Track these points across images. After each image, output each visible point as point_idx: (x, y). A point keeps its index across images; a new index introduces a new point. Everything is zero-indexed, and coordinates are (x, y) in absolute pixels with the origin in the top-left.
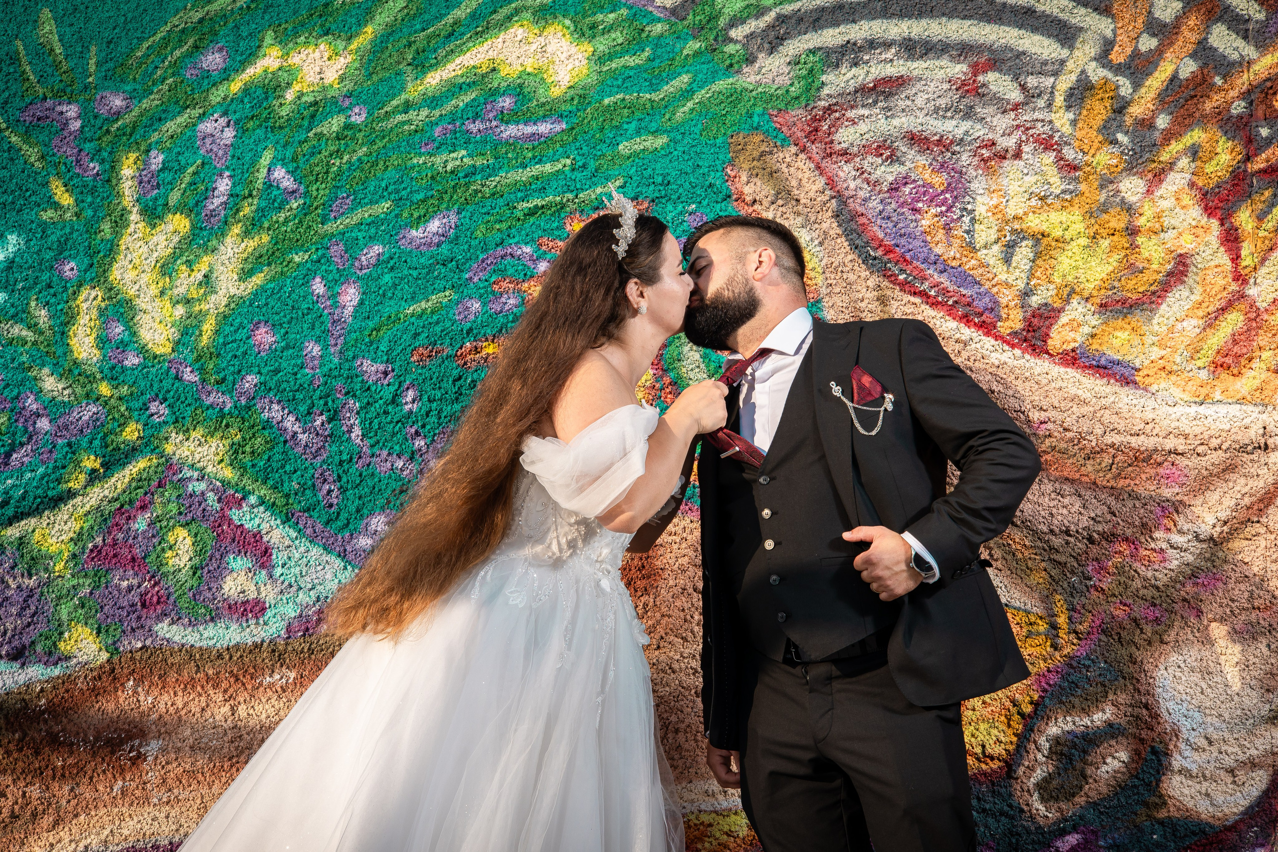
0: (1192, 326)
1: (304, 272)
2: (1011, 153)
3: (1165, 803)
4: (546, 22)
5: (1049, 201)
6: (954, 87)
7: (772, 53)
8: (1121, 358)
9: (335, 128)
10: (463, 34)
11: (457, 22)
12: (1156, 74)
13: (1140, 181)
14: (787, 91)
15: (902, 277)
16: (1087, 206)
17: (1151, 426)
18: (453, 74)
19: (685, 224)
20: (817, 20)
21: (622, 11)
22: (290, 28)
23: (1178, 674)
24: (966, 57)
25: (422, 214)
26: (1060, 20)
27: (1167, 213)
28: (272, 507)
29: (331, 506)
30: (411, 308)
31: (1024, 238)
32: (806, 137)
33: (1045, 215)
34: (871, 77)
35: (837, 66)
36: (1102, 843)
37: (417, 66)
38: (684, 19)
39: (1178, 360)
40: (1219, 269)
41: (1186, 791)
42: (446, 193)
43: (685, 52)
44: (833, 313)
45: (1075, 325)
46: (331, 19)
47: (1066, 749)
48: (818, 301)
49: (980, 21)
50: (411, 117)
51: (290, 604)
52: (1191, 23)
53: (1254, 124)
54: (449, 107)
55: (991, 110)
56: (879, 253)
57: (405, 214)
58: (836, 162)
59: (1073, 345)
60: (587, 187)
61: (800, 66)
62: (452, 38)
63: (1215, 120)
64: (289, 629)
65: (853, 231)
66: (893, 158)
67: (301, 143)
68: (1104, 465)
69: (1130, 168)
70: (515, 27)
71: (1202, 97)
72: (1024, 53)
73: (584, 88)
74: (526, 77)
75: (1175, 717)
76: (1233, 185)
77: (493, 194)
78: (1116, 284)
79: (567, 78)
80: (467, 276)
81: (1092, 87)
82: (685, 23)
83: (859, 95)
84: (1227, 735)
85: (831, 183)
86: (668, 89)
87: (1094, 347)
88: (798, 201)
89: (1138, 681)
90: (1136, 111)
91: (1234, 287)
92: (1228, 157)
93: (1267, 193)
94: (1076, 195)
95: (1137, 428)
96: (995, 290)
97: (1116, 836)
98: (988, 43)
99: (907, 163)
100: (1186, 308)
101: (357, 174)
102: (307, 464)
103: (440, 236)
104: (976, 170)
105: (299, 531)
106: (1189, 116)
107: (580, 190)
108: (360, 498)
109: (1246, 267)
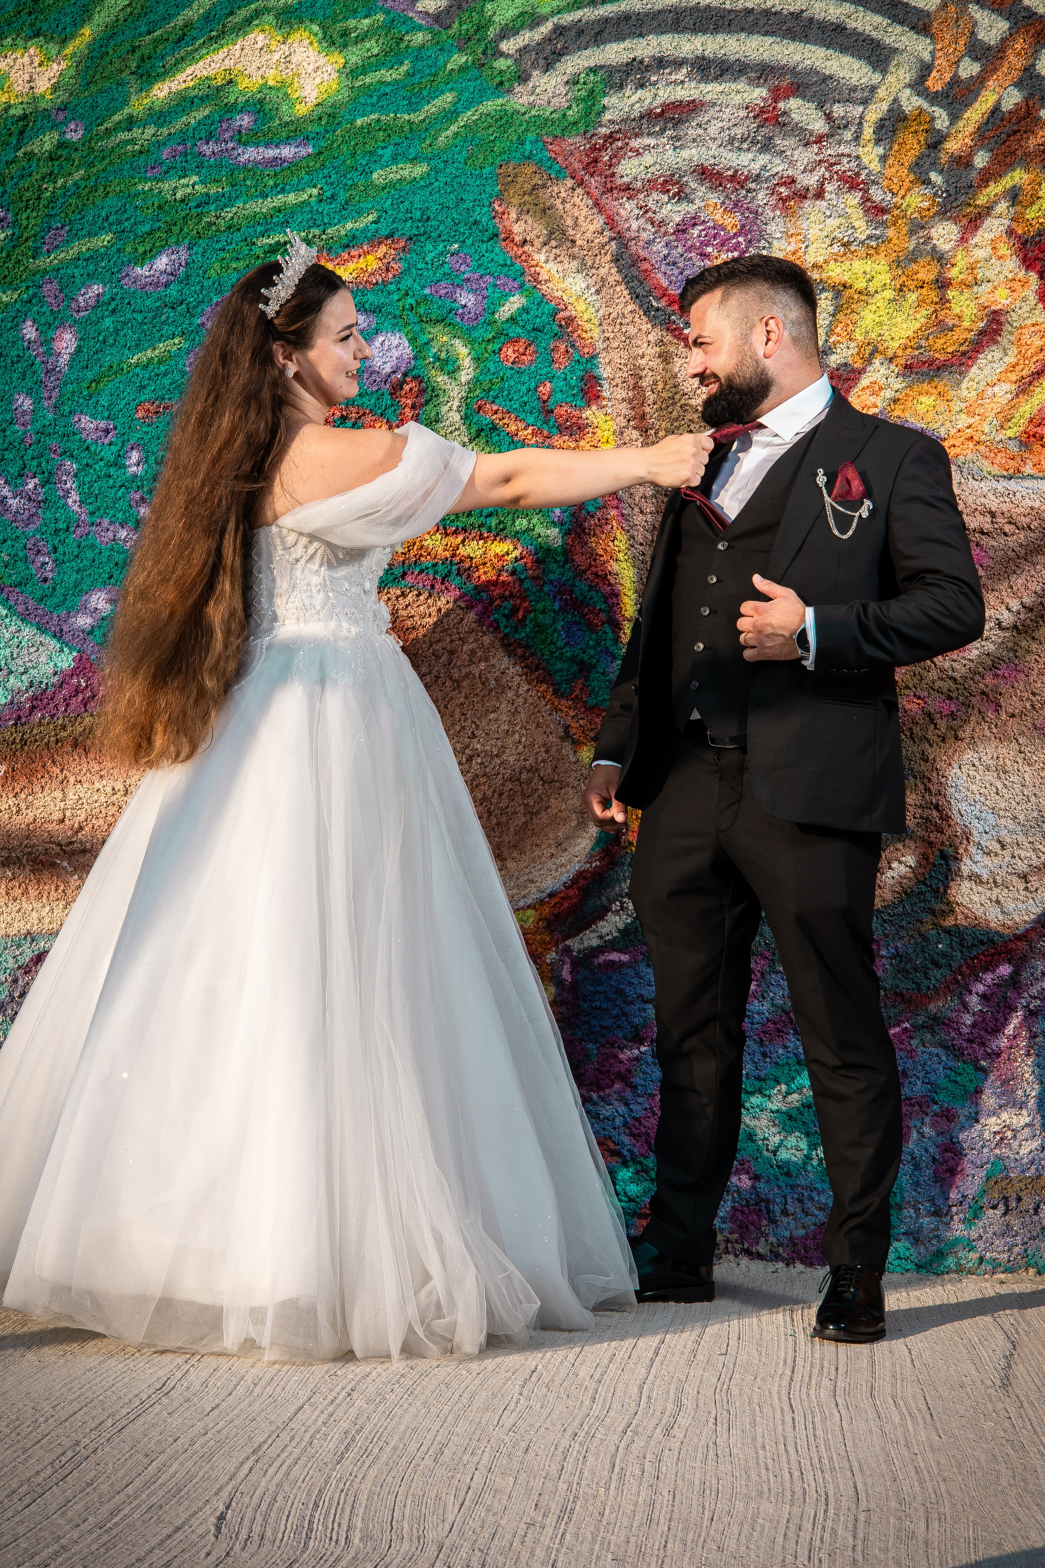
0: (1003, 391)
1: (13, 314)
2: (812, 192)
3: (953, 911)
4: (291, 27)
5: (853, 248)
6: (752, 115)
7: (547, 70)
8: (925, 426)
9: (47, 147)
10: (195, 39)
11: (188, 25)
12: (977, 105)
13: (954, 227)
16: (894, 254)
18: (184, 86)
19: (446, 266)
20: (600, 33)
21: (378, 17)
23: (972, 773)
24: (766, 80)
25: (148, 248)
26: (872, 40)
27: (982, 264)
29: (45, 580)
30: (136, 358)
32: (584, 169)
33: (848, 263)
34: (659, 101)
35: (621, 87)
37: (142, 76)
38: (449, 27)
39: (987, 430)
40: (1037, 328)
41: (976, 898)
42: (175, 224)
43: (449, 67)
44: (610, 370)
45: (875, 389)
46: (41, 17)
48: (594, 357)
49: (784, 38)
50: (135, 135)
52: (1018, 46)
54: (178, 124)
55: (791, 142)
56: (662, 304)
57: (129, 249)
58: (617, 199)
60: (336, 221)
61: (580, 86)
62: (183, 43)
63: (1039, 159)
65: (634, 278)
66: (682, 196)
67: (7, 163)
69: (945, 212)
70: (256, 33)
71: (1026, 132)
72: (831, 77)
73: (333, 106)
74: (268, 91)
75: (968, 819)
77: (229, 228)
78: (923, 343)
79: (315, 94)
80: (199, 321)
81: (905, 118)
82: (451, 32)
83: (644, 121)
84: (1021, 838)
85: (611, 222)
86: (431, 108)
87: (896, 413)
88: (573, 242)
89: (930, 780)
90: (952, 146)
94: (883, 242)
97: (899, 943)
98: (792, 65)
99: (696, 201)
100: (998, 371)
101: (73, 201)
102: (19, 532)
103: (168, 274)
104: (773, 211)
105: (10, 608)
106: (1011, 153)
107: (326, 226)
108: (78, 572)
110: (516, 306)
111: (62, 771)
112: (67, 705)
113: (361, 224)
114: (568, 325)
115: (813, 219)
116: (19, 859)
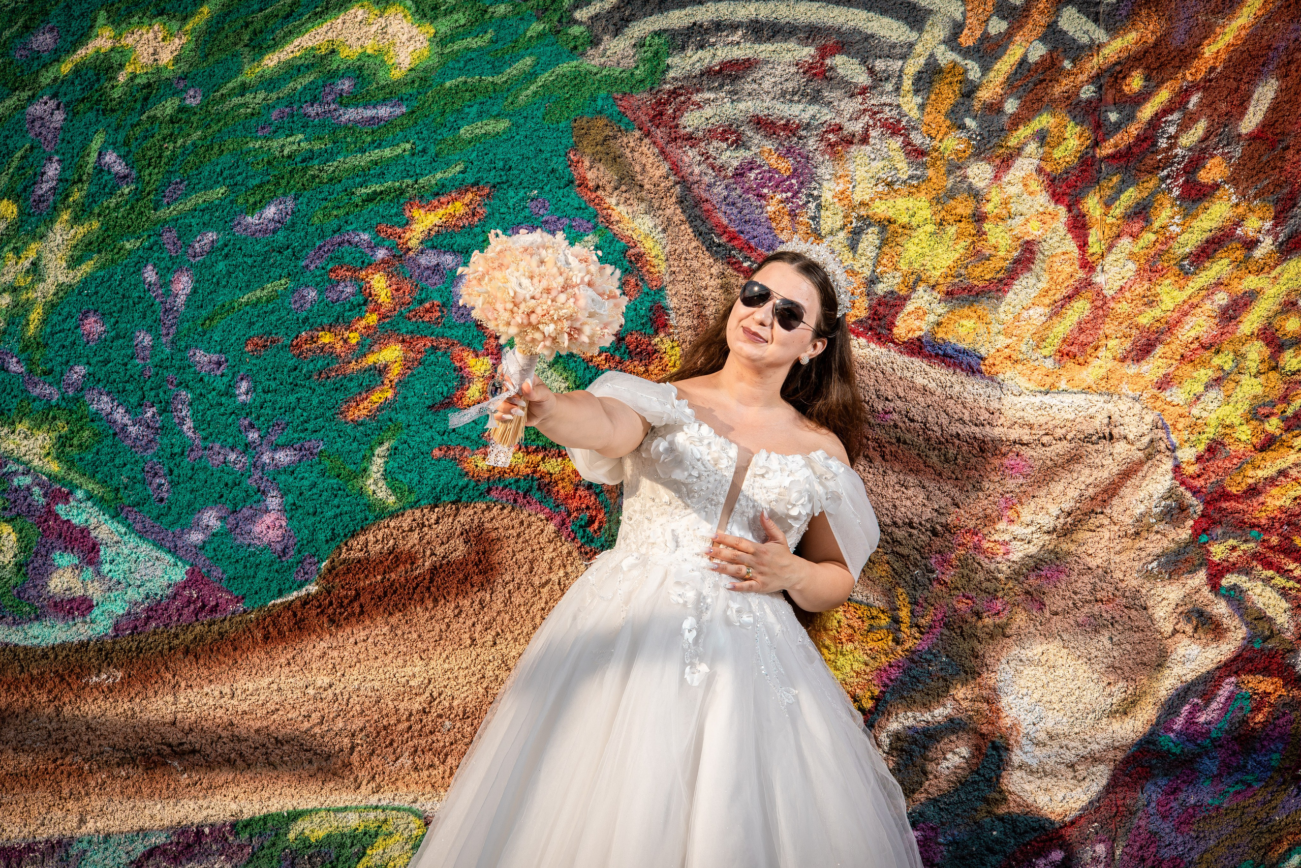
0: (1038, 314)
1: (135, 260)
2: (858, 138)
3: (1005, 799)
4: (387, 2)
5: (896, 187)
6: (801, 70)
7: (617, 35)
8: (967, 347)
9: (169, 111)
10: (302, 15)
11: (295, 3)
12: (1005, 58)
13: (988, 166)
15: (746, 265)
16: (934, 192)
17: (996, 415)
18: (291, 55)
19: (527, 210)
20: (664, 1)
22: (123, 8)
23: (1019, 668)
24: (814, 40)
25: (258, 199)
26: (909, 3)
27: (1014, 199)
28: (100, 502)
29: (162, 500)
30: (246, 297)
31: (870, 225)
32: (650, 121)
33: (892, 201)
34: (717, 60)
35: (683, 49)
36: (941, 840)
37: (254, 48)
39: (1024, 348)
40: (1066, 257)
41: (1027, 787)
42: (283, 178)
43: (529, 34)
44: (676, 301)
45: (920, 314)
47: (906, 744)
48: (661, 289)
49: (828, 2)
50: (247, 100)
51: (118, 602)
52: (1041, 6)
53: (1103, 109)
54: (286, 89)
55: (838, 94)
56: (723, 240)
57: (240, 200)
58: (681, 147)
59: (918, 334)
60: (427, 172)
61: (645, 48)
62: (291, 19)
63: (1064, 105)
64: (116, 627)
65: (697, 217)
66: (739, 143)
67: (133, 126)
68: (948, 456)
69: (979, 153)
70: (356, 8)
71: (1051, 81)
72: (872, 36)
73: (425, 70)
74: (366, 59)
75: (1016, 712)
76: (1081, 171)
77: (331, 180)
78: (963, 271)
79: (408, 61)
80: (303, 264)
81: (941, 71)
82: (530, 3)
83: (705, 78)
84: (1068, 730)
85: (675, 168)
86: (512, 71)
87: (939, 335)
88: (641, 186)
89: (979, 675)
90: (984, 94)
91: (1081, 274)
92: (1077, 142)
93: (1115, 179)
94: (923, 181)
95: (982, 418)
97: (956, 833)
98: (837, 25)
99: (753, 148)
100: (1032, 296)
101: (191, 158)
103: (276, 222)
104: (823, 156)
105: (128, 526)
106: (1038, 100)
107: (419, 175)
108: (192, 491)
109: (1093, 254)
111: (174, 676)
112: (180, 615)
113: (449, 174)
114: (637, 261)
116: (133, 760)
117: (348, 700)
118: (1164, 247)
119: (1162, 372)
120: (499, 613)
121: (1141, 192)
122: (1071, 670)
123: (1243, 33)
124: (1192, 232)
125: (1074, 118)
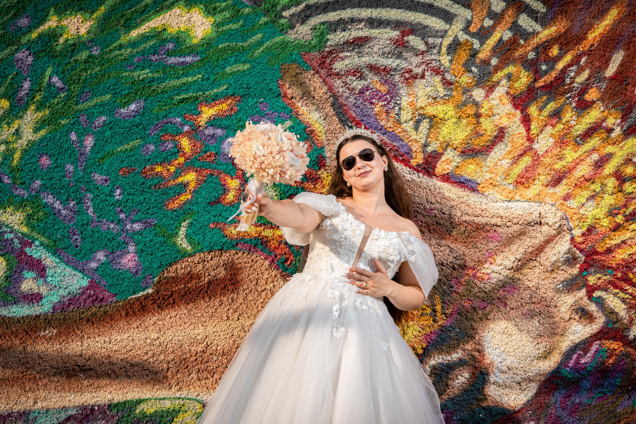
0: (506, 163)
1: (66, 129)
2: (419, 76)
3: (486, 399)
4: (191, 6)
5: (438, 100)
6: (392, 43)
7: (303, 24)
8: (471, 178)
9: (84, 57)
10: (149, 11)
11: (147, 5)
12: (492, 38)
13: (483, 91)
14: (310, 43)
16: (456, 103)
17: (485, 212)
18: (144, 31)
19: (258, 108)
20: (326, 8)
21: (229, 2)
22: (63, 7)
23: (494, 335)
24: (399, 28)
25: (127, 101)
26: (445, 10)
27: (495, 107)
28: (47, 247)
29: (77, 246)
30: (120, 148)
31: (425, 118)
32: (319, 66)
33: (436, 107)
34: (352, 37)
35: (335, 31)
36: (455, 418)
37: (126, 27)
38: (260, 6)
39: (499, 179)
40: (520, 135)
41: (497, 393)
42: (139, 90)
43: (260, 23)
44: (329, 154)
45: (449, 162)
46: (83, 2)
47: (438, 371)
48: (323, 148)
49: (406, 10)
50: (122, 52)
51: (55, 296)
52: (510, 13)
53: (539, 64)
54: (141, 48)
55: (410, 54)
56: (353, 124)
57: (118, 101)
58: (333, 79)
59: (447, 171)
60: (209, 89)
61: (317, 30)
62: (144, 13)
63: (520, 61)
64: (54, 308)
65: (340, 113)
66: (362, 77)
67: (66, 64)
68: (461, 231)
69: (478, 84)
70: (176, 8)
71: (514, 50)
72: (427, 26)
73: (209, 39)
74: (181, 33)
75: (492, 356)
76: (528, 94)
77: (162, 92)
78: (469, 141)
79: (201, 35)
80: (148, 132)
81: (460, 44)
82: (261, 8)
83: (345, 45)
84: (517, 366)
85: (330, 89)
86: (252, 40)
87: (458, 172)
88: (314, 97)
89: (475, 338)
90: (481, 56)
91: (527, 144)
92: (526, 80)
93: (544, 98)
94: (451, 97)
95: (477, 213)
96: (410, 143)
97: (462, 415)
98: (410, 21)
99: (368, 80)
100: (503, 154)
101: (94, 80)
102: (66, 225)
103: (135, 112)
104: (402, 84)
105: (61, 259)
106: (507, 59)
107: (205, 90)
108: (92, 242)
109: (533, 134)
110: (288, 126)
111: (81, 333)
112: (85, 303)
113: (220, 90)
114: (311, 134)
115: (420, 87)
116: (61, 373)
117: (166, 346)
118: (568, 131)
119: (566, 192)
120: (241, 304)
121: (557, 104)
122: (519, 336)
123: (608, 28)
124: (581, 124)
125: (525, 68)
